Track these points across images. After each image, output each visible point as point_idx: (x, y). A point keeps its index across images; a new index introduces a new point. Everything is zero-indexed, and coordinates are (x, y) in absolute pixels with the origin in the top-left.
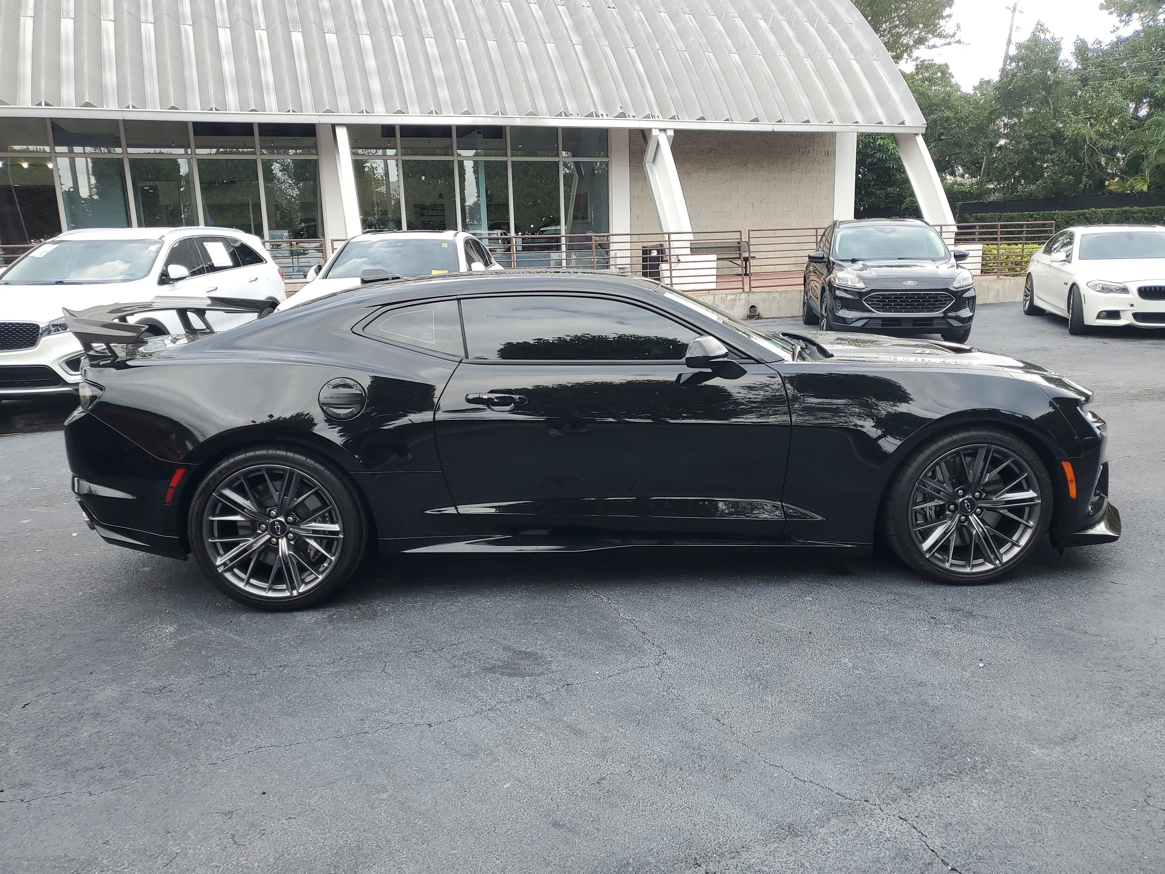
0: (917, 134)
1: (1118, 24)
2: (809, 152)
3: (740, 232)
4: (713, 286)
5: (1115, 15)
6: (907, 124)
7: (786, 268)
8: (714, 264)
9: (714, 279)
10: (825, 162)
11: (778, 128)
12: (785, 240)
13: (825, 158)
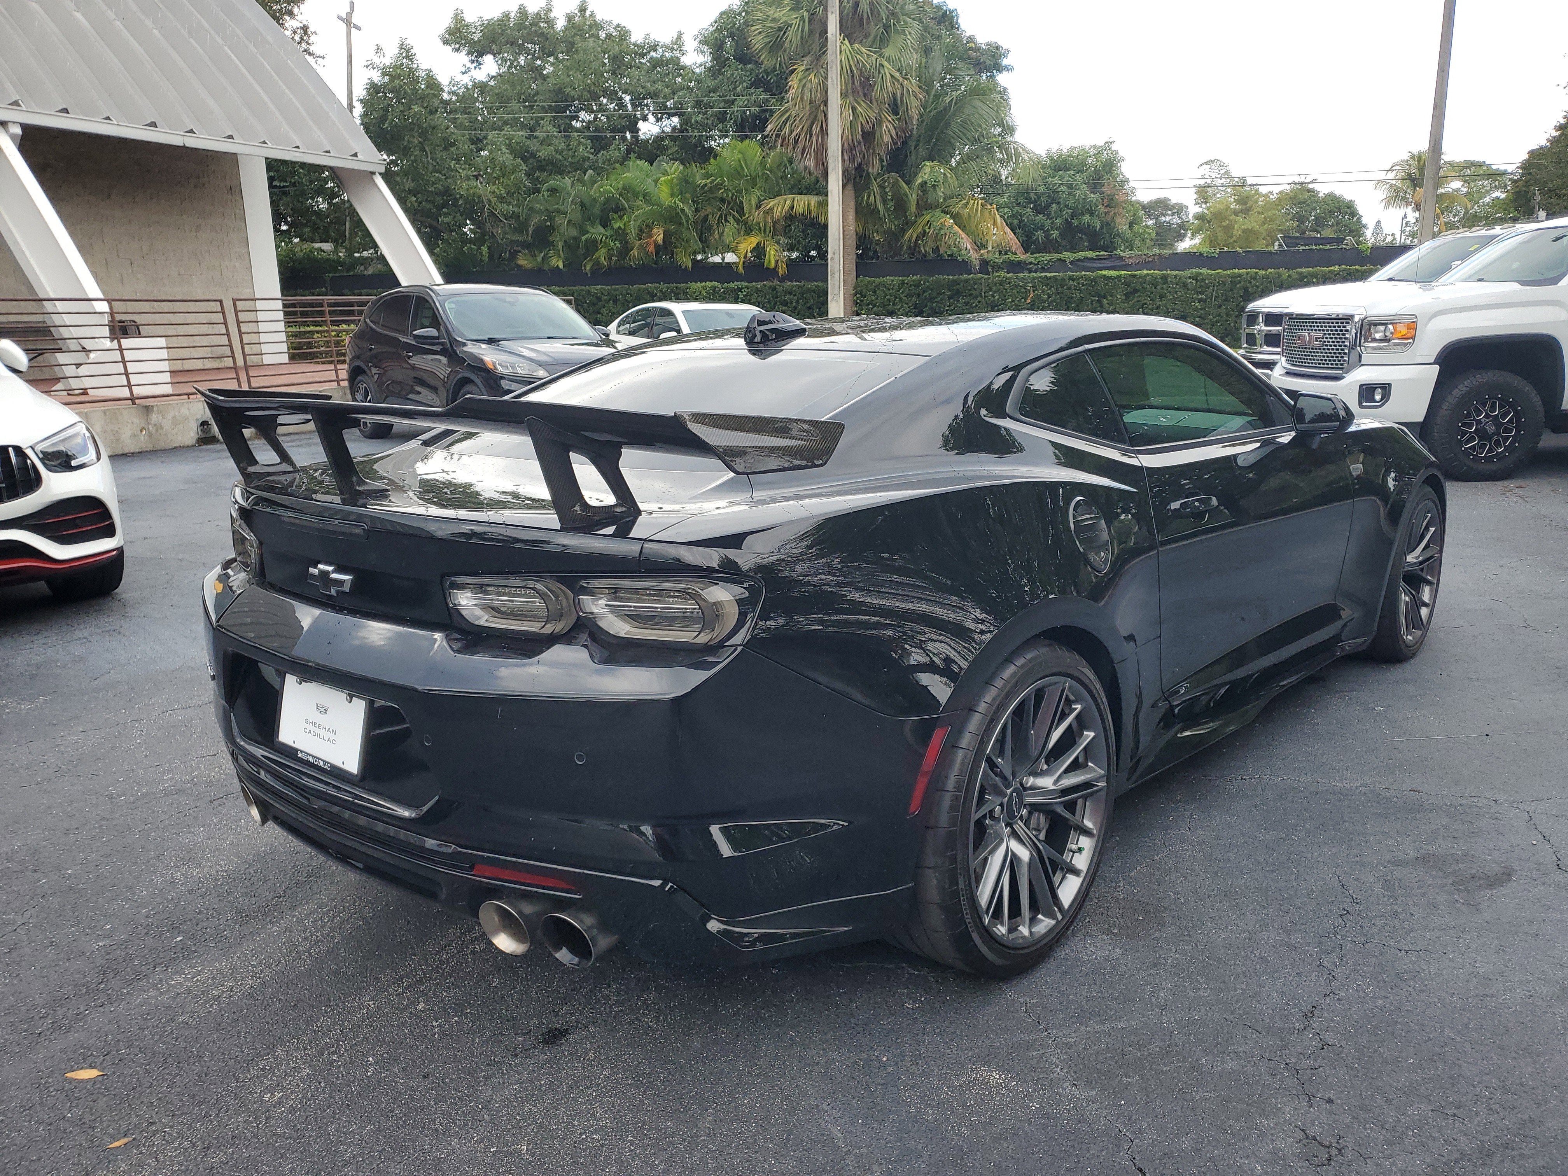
0: (374, 173)
1: (469, 65)
2: (204, 185)
3: (221, 301)
4: (168, 389)
5: (464, 52)
6: (360, 157)
7: (198, 364)
8: (164, 354)
9: (167, 377)
10: (229, 203)
11: (191, 142)
12: (191, 318)
13: (229, 197)
